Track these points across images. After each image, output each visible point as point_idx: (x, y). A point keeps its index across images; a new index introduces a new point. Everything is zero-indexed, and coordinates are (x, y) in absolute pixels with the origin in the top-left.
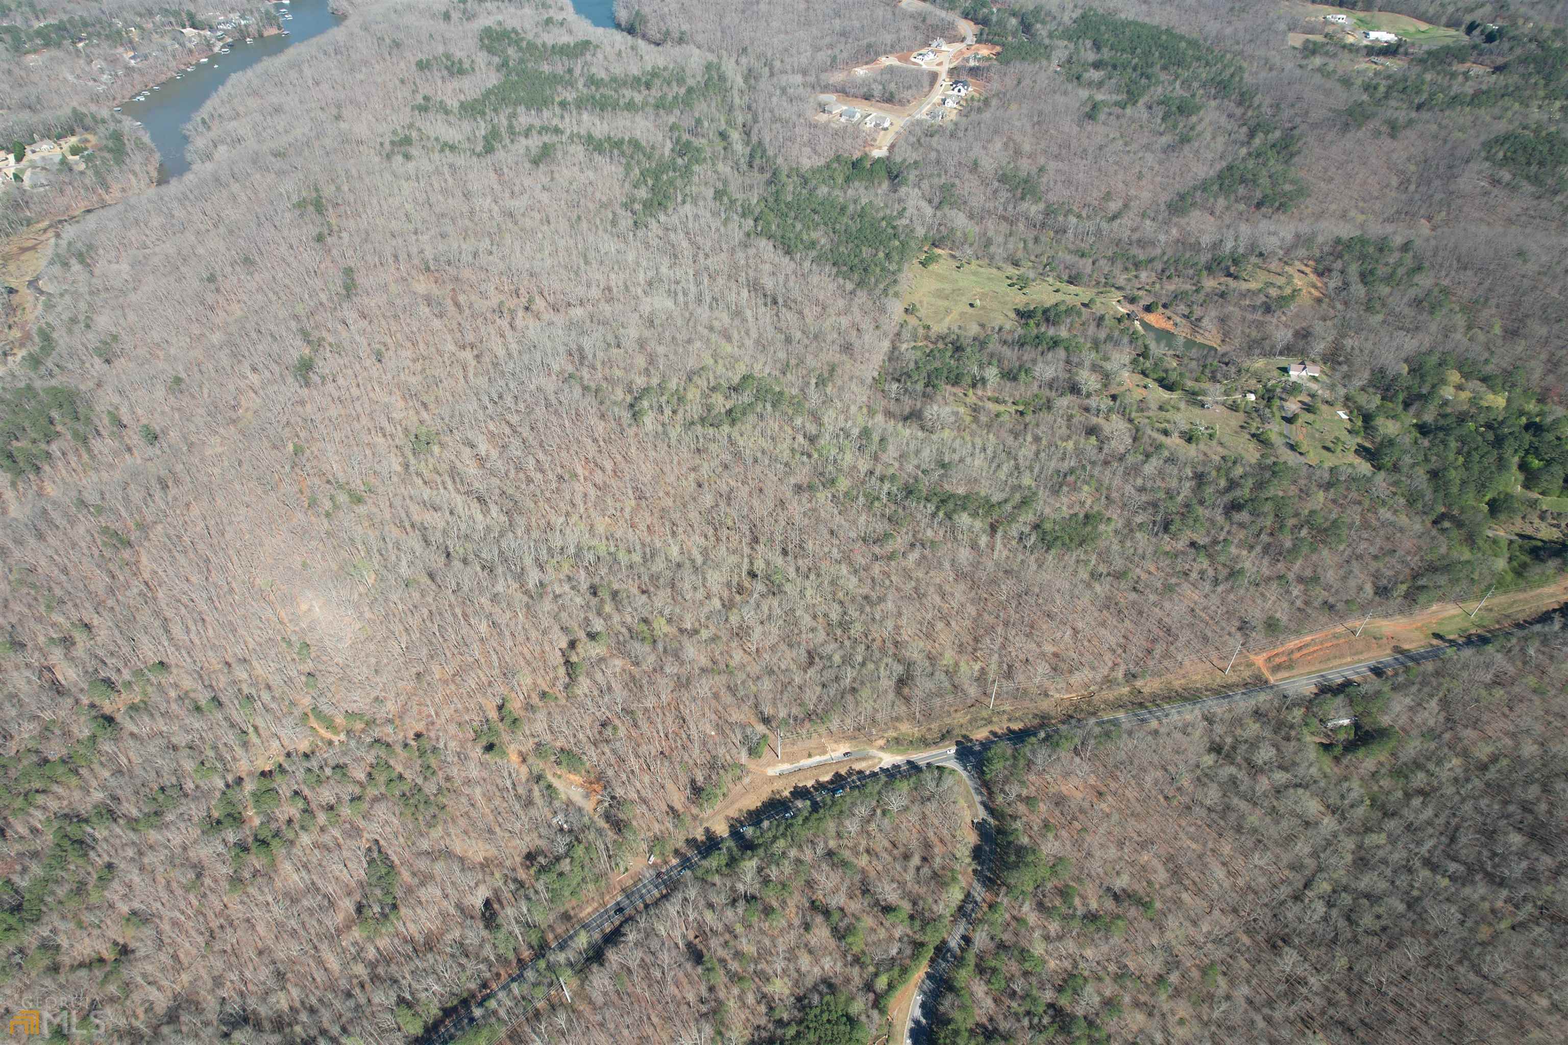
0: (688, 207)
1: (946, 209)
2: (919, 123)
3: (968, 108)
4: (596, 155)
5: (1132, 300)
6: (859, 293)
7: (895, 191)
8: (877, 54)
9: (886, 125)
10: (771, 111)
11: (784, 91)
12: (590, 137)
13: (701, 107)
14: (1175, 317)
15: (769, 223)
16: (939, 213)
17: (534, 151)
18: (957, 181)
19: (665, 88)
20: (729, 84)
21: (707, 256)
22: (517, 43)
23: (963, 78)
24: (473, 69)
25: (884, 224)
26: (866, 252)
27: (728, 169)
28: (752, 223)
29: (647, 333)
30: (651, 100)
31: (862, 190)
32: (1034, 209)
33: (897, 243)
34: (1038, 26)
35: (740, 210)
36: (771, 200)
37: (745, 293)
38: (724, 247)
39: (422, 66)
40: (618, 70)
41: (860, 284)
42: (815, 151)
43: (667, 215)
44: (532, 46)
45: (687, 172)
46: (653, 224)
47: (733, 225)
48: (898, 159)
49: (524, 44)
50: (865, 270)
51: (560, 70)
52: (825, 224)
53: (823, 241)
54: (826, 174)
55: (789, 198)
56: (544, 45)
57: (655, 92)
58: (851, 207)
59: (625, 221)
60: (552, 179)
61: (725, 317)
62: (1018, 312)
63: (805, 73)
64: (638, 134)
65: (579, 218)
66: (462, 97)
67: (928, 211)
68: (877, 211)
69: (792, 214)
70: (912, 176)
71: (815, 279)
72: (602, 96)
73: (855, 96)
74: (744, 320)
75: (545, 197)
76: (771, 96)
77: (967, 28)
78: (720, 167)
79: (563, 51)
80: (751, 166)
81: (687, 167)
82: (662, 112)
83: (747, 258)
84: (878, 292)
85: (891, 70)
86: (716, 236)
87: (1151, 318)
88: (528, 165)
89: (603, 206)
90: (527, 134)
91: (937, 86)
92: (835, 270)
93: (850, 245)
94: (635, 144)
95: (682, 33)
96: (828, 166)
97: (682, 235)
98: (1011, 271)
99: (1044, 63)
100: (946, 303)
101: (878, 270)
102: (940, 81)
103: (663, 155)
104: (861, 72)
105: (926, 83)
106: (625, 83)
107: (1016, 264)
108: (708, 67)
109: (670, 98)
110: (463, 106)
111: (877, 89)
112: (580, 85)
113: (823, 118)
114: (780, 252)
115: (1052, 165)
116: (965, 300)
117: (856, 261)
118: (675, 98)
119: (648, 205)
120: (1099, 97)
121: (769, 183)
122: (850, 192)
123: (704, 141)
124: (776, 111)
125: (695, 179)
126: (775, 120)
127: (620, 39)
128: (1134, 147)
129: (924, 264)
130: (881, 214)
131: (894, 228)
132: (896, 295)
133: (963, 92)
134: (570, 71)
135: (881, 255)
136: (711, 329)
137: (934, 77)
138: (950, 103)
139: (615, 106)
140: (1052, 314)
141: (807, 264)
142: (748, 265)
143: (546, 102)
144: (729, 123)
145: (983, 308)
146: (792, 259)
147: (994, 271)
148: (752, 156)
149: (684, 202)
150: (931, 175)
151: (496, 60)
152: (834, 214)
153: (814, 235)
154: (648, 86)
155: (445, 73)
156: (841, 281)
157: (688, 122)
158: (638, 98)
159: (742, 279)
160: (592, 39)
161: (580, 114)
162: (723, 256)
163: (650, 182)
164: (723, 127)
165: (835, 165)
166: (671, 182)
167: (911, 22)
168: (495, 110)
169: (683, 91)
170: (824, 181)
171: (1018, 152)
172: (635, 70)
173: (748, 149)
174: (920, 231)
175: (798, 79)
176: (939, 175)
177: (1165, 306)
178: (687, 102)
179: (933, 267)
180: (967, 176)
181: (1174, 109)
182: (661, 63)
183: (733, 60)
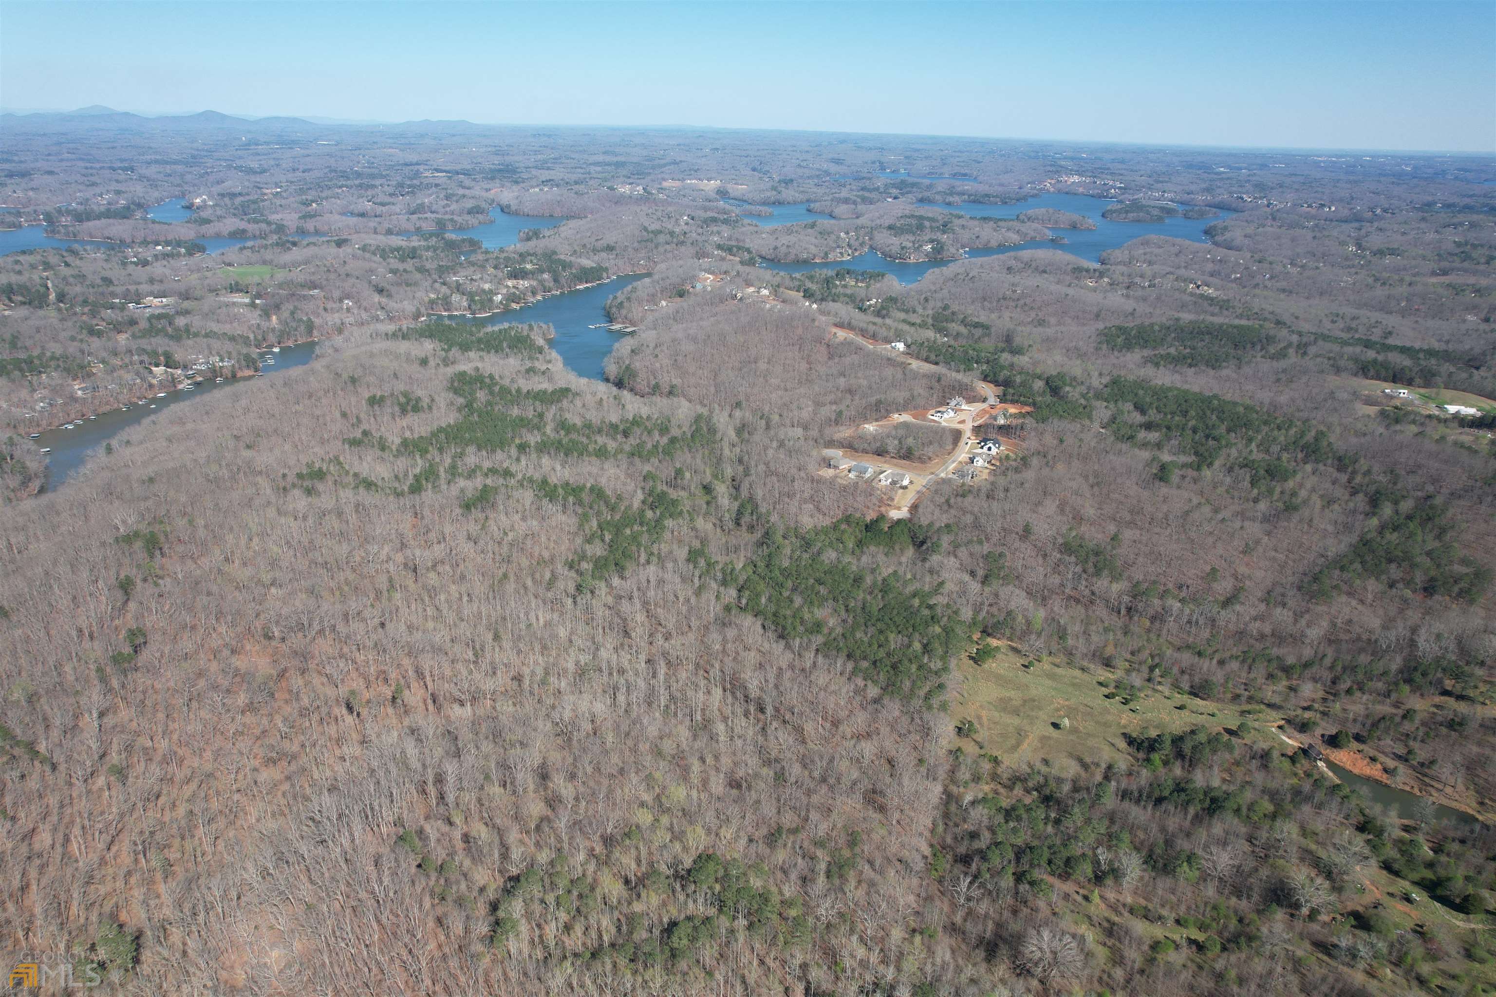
0: (652, 569)
1: (995, 584)
2: (944, 481)
3: (1001, 466)
4: (545, 501)
5: (1303, 727)
6: (886, 701)
7: (924, 560)
8: (888, 412)
9: (906, 482)
10: (767, 464)
11: (781, 444)
12: (545, 482)
13: (683, 458)
14: (1382, 758)
15: (758, 595)
16: (987, 589)
17: (469, 494)
18: (1004, 549)
19: (645, 437)
20: (718, 436)
21: (667, 637)
22: (490, 387)
23: (993, 435)
24: (430, 408)
25: (916, 602)
26: (894, 640)
27: (710, 526)
28: (733, 593)
29: (555, 757)
30: (627, 448)
31: (881, 558)
32: (1116, 587)
33: (938, 629)
34: (1067, 389)
35: (719, 575)
36: (761, 564)
37: (718, 693)
38: (694, 623)
39: (373, 401)
40: (594, 416)
41: (889, 688)
42: (818, 509)
43: (622, 578)
44: (505, 391)
45: (657, 527)
46: (602, 588)
47: (709, 596)
48: (924, 522)
49: (497, 389)
50: (894, 667)
51: (530, 414)
52: (835, 599)
53: (831, 622)
54: (833, 536)
55: (786, 563)
56: (519, 391)
57: (633, 441)
58: (869, 580)
59: (567, 581)
60: (483, 527)
61: (683, 733)
62: (1131, 741)
63: (806, 428)
64: (603, 481)
65: (505, 576)
66: (408, 434)
67: (974, 587)
68: (906, 583)
69: (789, 584)
70: (945, 540)
71: (821, 678)
72: (570, 440)
73: (865, 451)
74: (713, 738)
75: (467, 548)
76: (766, 448)
77: (988, 390)
78: (700, 523)
79: (541, 397)
80: (738, 524)
81: (658, 521)
82: (637, 460)
83: (725, 641)
84: (917, 703)
85: (905, 425)
86: (684, 609)
87: (1341, 757)
88: (458, 511)
89: (541, 562)
90: (471, 474)
91: (962, 443)
92: (850, 666)
93: (871, 630)
94: (598, 493)
95: (672, 387)
96: (835, 527)
97: (638, 606)
98: (1104, 674)
99: (1087, 422)
100: (1016, 721)
101: (914, 668)
102: (964, 439)
103: (630, 506)
104: (870, 428)
105: (950, 440)
106: (600, 431)
107: (1108, 663)
108: (698, 418)
109: (649, 446)
110: (405, 443)
111: (892, 445)
112: (549, 430)
113: (829, 473)
114: (770, 634)
115: (1128, 534)
116: (1045, 716)
117: (881, 654)
118: (655, 447)
119: (600, 565)
120: (1166, 457)
121: (760, 544)
122: (864, 559)
123: (683, 494)
124: (772, 465)
125: (667, 535)
126: (770, 473)
127: (602, 389)
128: (1225, 514)
129: (976, 660)
130: (909, 589)
131: (930, 607)
132: (944, 707)
133: (994, 451)
134: (541, 416)
135: (917, 646)
136: (658, 753)
137: (957, 435)
138: (980, 462)
139: (583, 452)
140: (1187, 748)
141: (809, 657)
142: (724, 651)
143: (502, 444)
144: (715, 476)
145: (1074, 730)
146: (788, 646)
147: (1077, 673)
148: (740, 513)
149: (648, 562)
150: (970, 542)
151: (461, 401)
152: (847, 586)
153: (820, 613)
154: (626, 434)
155: (397, 409)
156: (860, 682)
157: (666, 471)
158: (612, 445)
159: (715, 672)
160: (573, 387)
161: (539, 458)
162: (691, 636)
163: (608, 537)
164: (708, 478)
165: (843, 526)
166: (635, 538)
167: (924, 381)
168: (441, 450)
169: (665, 440)
170: (831, 544)
171: (1078, 518)
172: (614, 418)
173: (736, 504)
174: (967, 614)
175: (799, 432)
176: (980, 542)
177: (1358, 738)
178: (668, 452)
179: (990, 665)
180: (1017, 544)
181: (1262, 472)
182: (645, 411)
183: (726, 414)
